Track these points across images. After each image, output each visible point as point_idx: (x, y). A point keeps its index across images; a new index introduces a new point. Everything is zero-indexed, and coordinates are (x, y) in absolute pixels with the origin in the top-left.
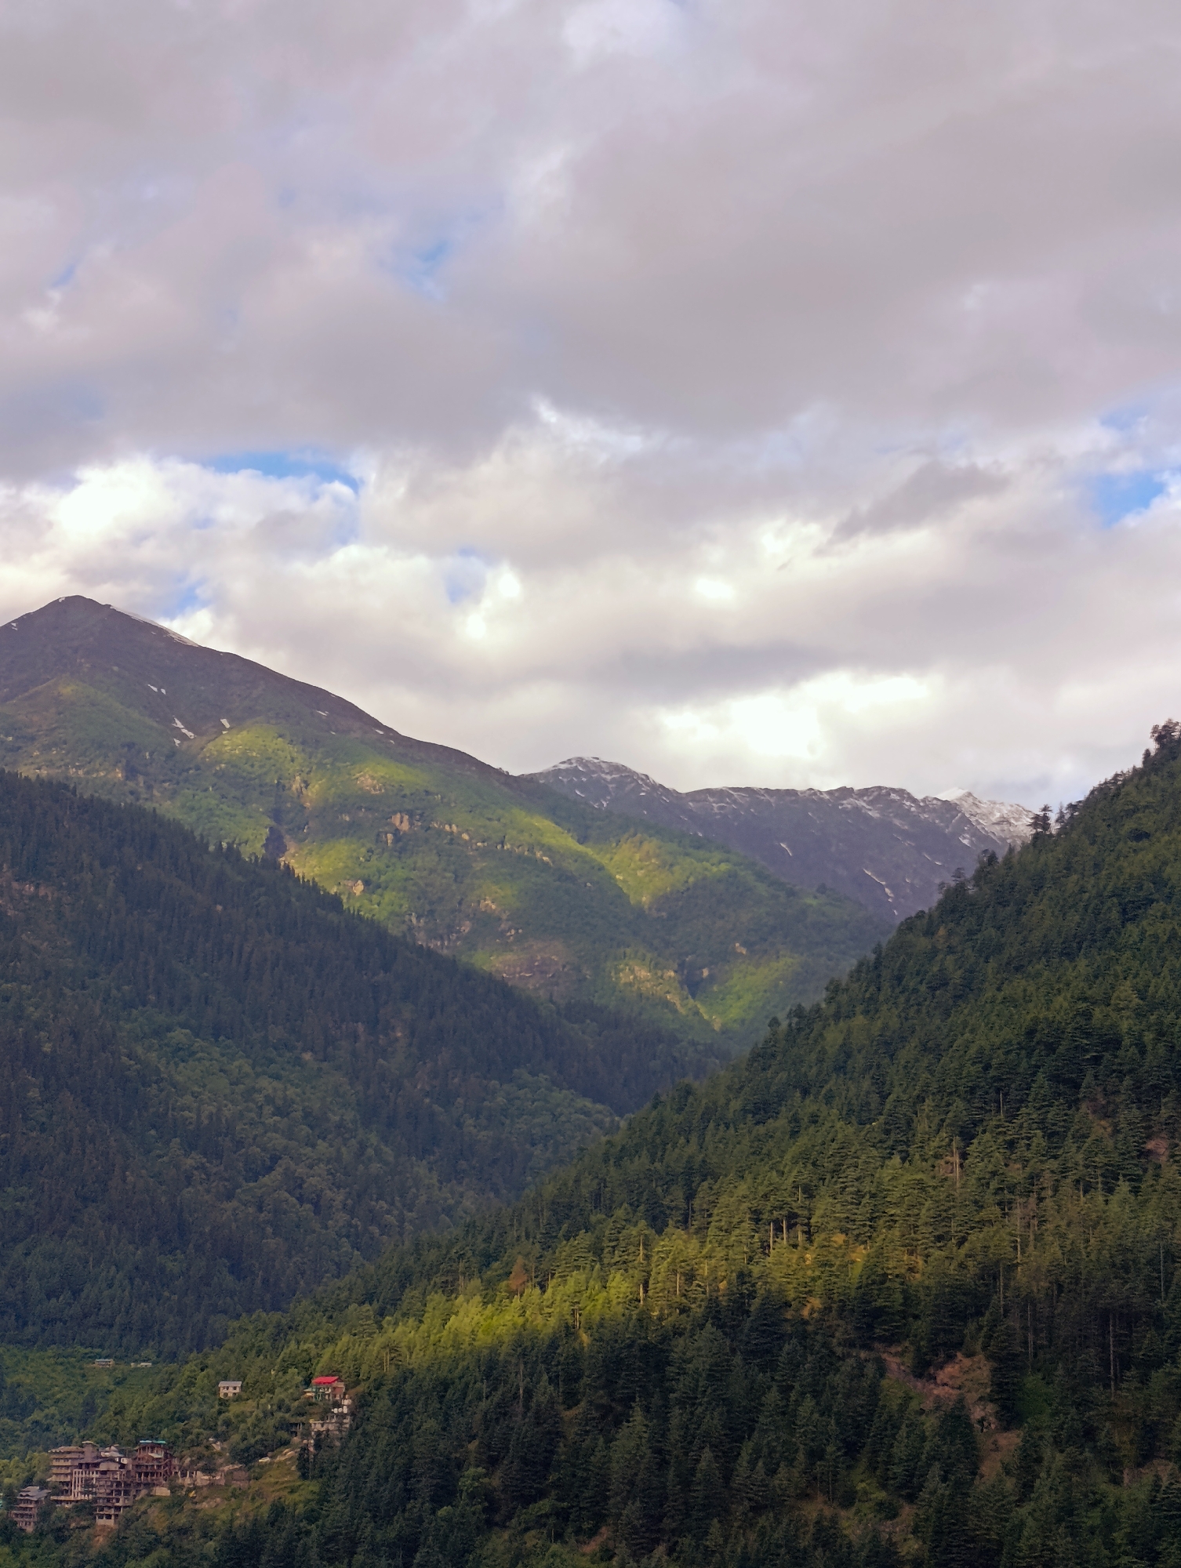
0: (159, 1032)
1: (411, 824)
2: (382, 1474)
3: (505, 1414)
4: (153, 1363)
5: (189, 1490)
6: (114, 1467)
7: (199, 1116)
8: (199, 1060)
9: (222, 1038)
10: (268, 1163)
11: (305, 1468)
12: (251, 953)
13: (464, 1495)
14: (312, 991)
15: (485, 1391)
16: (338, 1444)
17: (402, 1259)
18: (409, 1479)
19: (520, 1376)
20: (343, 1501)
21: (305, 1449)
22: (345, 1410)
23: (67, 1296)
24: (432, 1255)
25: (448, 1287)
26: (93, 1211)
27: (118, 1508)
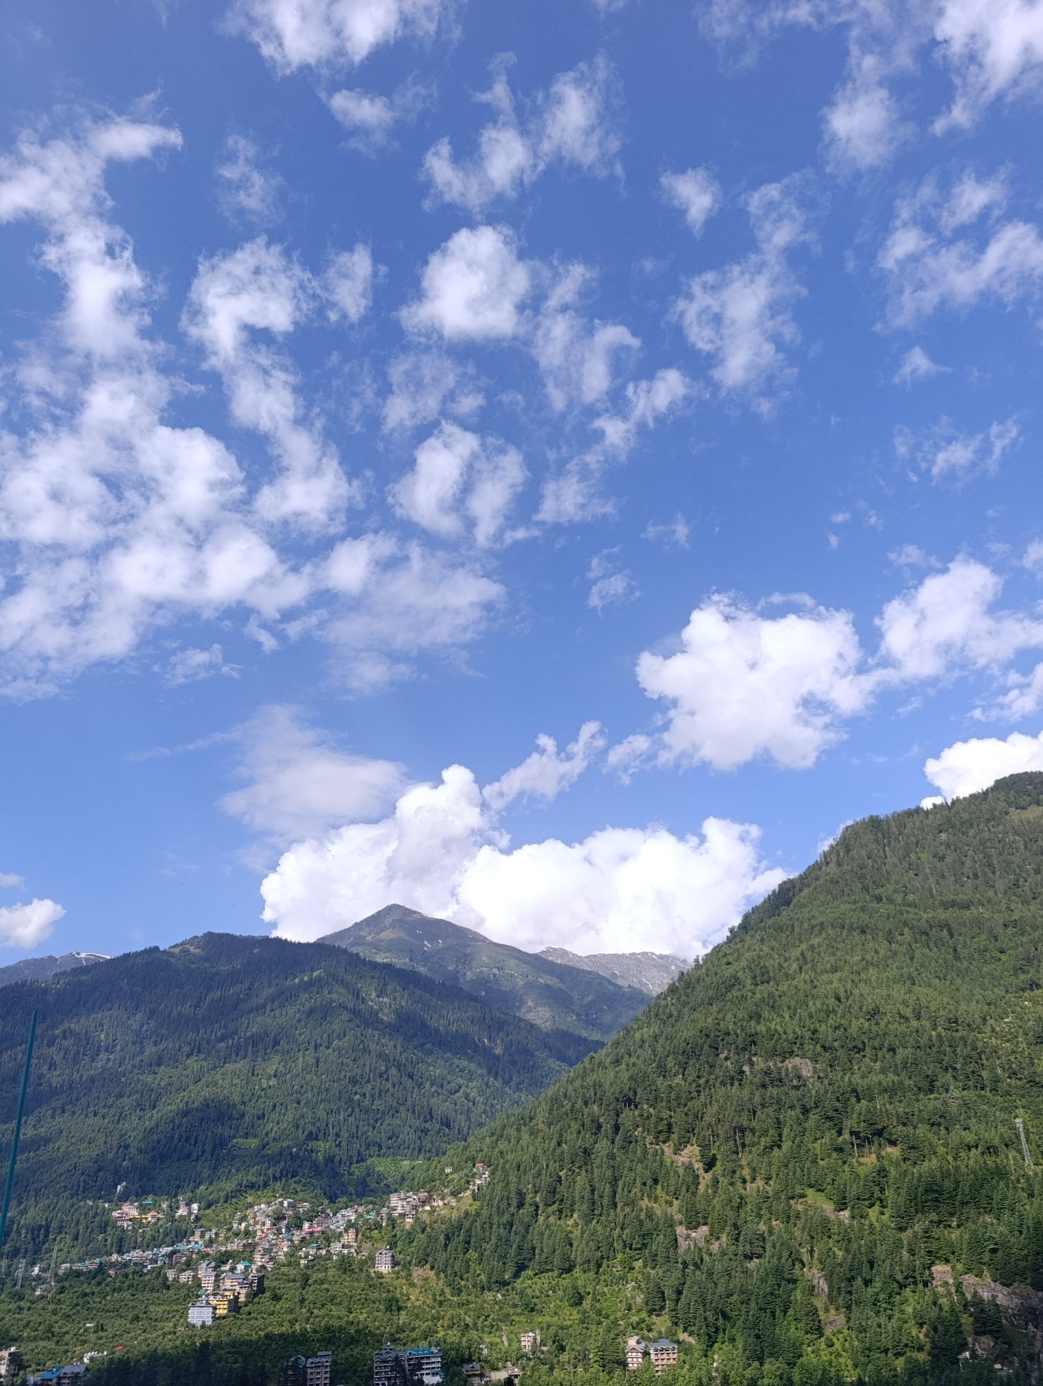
0: (422, 1045)
2: (500, 1198)
3: (540, 1175)
4: (423, 1161)
5: (437, 1207)
6: (412, 1200)
7: (435, 1074)
8: (435, 1054)
10: (458, 1089)
11: (474, 1197)
13: (528, 1205)
15: (532, 1167)
16: (485, 1188)
17: (503, 1121)
18: (509, 1200)
19: (544, 1161)
20: (487, 1209)
21: (474, 1190)
22: (487, 1176)
23: (394, 1139)
24: (512, 1119)
25: (518, 1130)
26: (402, 1108)
27: (413, 1215)
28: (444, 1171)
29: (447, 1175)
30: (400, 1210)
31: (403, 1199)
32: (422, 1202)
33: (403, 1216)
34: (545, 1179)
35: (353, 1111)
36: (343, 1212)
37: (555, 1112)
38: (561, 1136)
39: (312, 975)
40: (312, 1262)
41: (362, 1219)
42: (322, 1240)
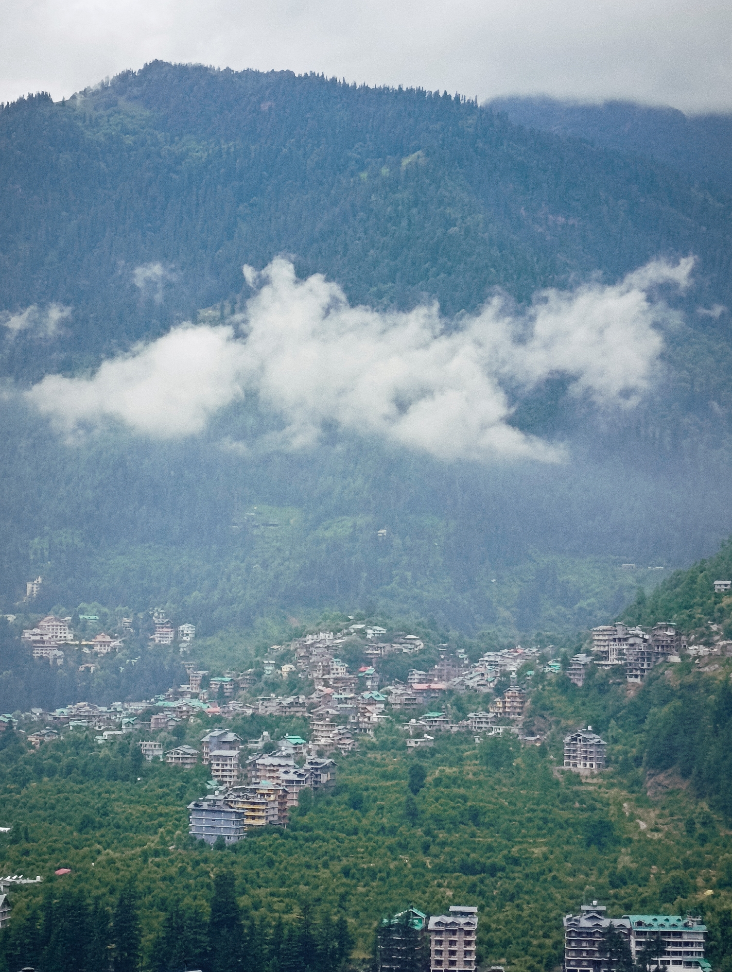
4: (665, 567)
6: (639, 641)
27: (643, 670)
28: (713, 588)
29: (719, 596)
30: (613, 660)
31: (620, 640)
32: (663, 647)
33: (619, 671)
36: (490, 656)
39: (399, 163)
40: (431, 745)
41: (532, 673)
42: (449, 705)
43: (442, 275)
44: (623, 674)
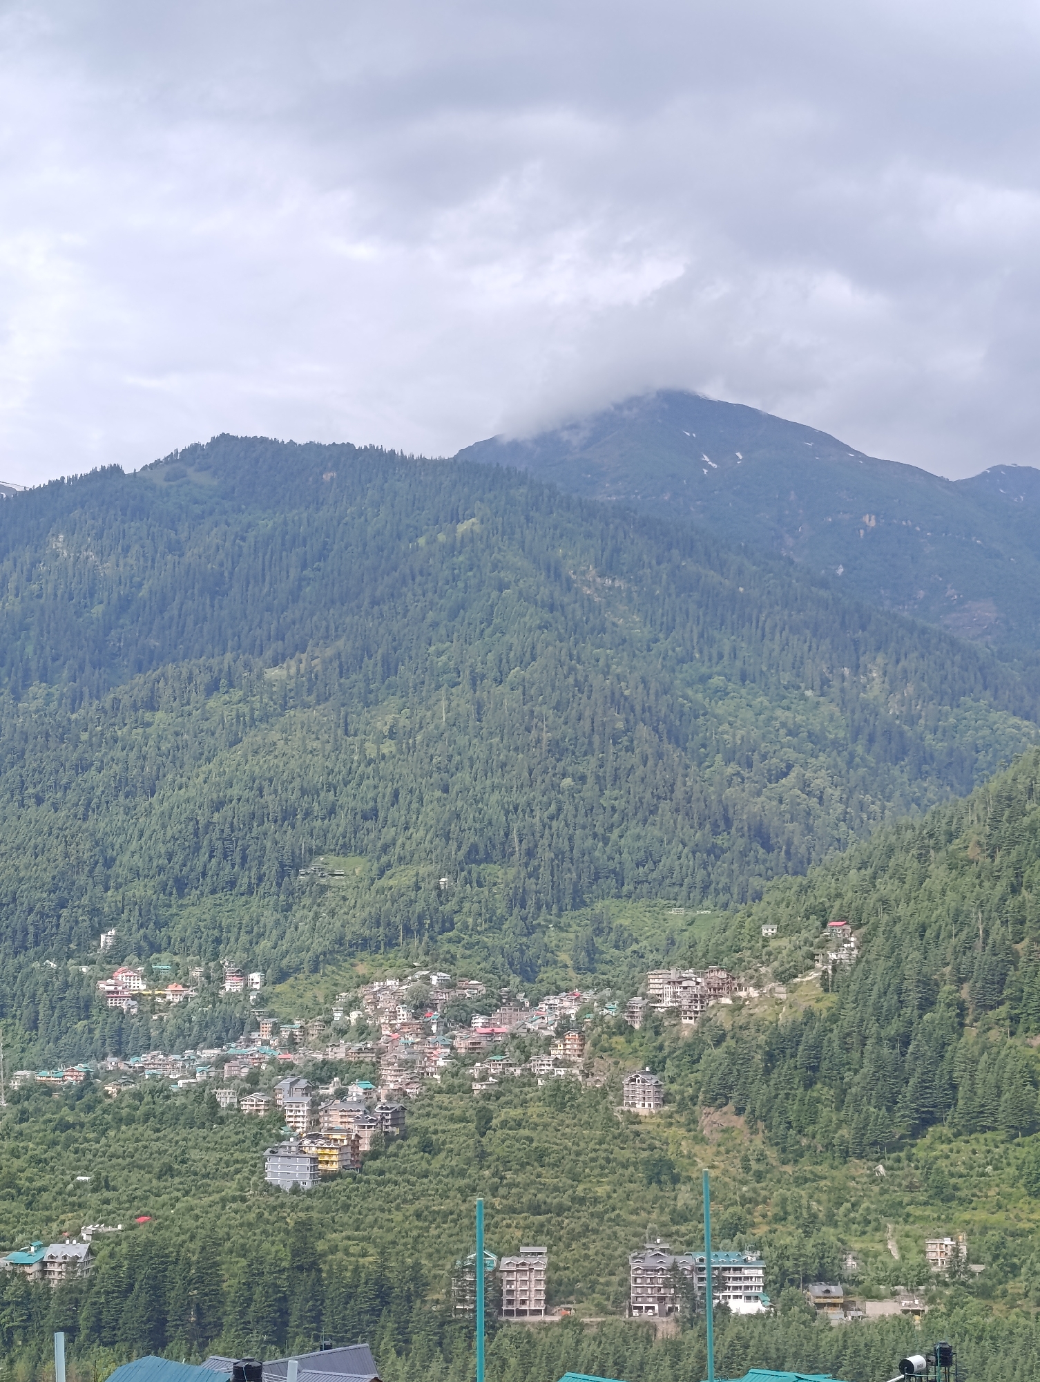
0: (704, 679)
1: (877, 521)
2: (882, 990)
3: (970, 948)
4: (713, 911)
5: (746, 1000)
6: (692, 983)
7: (734, 738)
8: (733, 698)
9: (748, 682)
10: (784, 770)
11: (826, 984)
12: (765, 621)
13: (942, 1004)
14: (810, 647)
15: (954, 932)
16: (848, 968)
17: (887, 838)
18: (901, 993)
19: (980, 921)
20: (854, 1008)
21: (825, 972)
22: (852, 945)
23: (650, 865)
24: (909, 835)
25: (922, 858)
26: (665, 806)
27: (696, 1012)
28: (760, 932)
29: (766, 940)
30: (668, 1002)
31: (674, 982)
32: (715, 989)
33: (674, 1012)
34: (981, 956)
35: (559, 810)
36: (552, 1000)
37: (1004, 826)
38: (1019, 875)
39: (455, 531)
40: (496, 1088)
41: (591, 1015)
42: (512, 1049)
43: (498, 635)
44: (678, 1016)
